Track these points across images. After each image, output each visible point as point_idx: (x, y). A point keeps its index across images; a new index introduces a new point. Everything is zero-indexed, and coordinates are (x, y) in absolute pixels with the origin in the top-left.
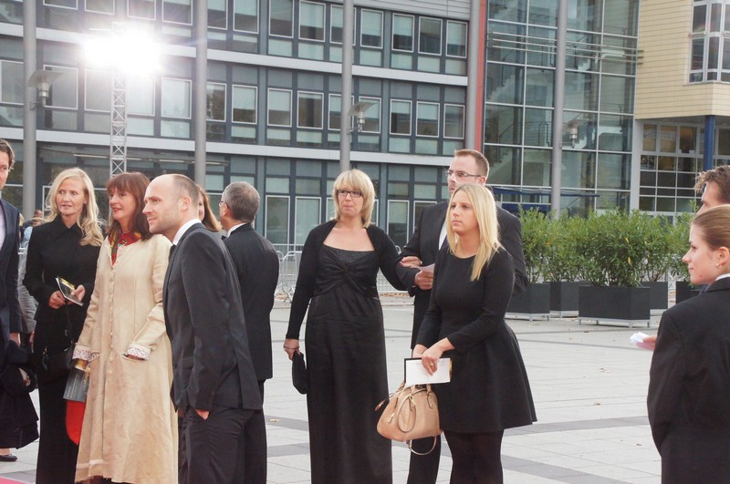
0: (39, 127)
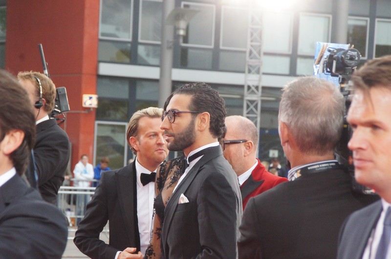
0: (175, 66)
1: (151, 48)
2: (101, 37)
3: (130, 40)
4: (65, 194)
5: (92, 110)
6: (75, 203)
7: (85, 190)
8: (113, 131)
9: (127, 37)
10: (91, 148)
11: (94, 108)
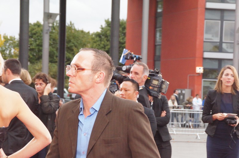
1: (229, 44)
2: (205, 40)
3: (218, 41)
4: (188, 113)
5: (200, 74)
6: (193, 117)
7: (198, 111)
8: (211, 84)
9: (217, 40)
10: (200, 92)
11: (202, 73)
